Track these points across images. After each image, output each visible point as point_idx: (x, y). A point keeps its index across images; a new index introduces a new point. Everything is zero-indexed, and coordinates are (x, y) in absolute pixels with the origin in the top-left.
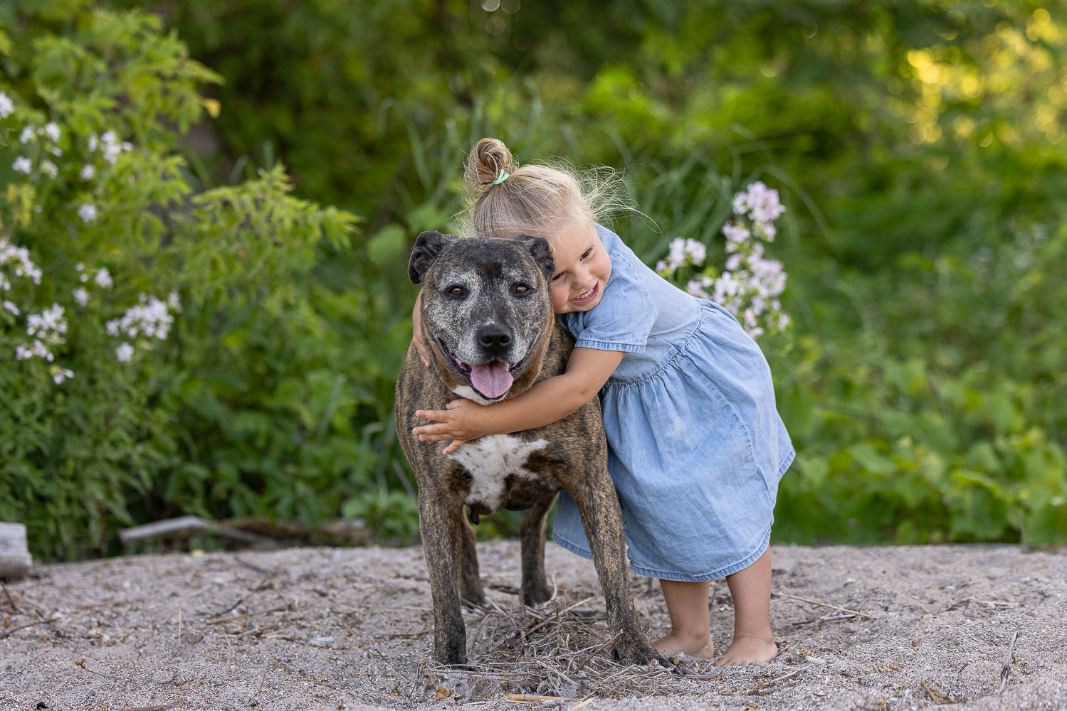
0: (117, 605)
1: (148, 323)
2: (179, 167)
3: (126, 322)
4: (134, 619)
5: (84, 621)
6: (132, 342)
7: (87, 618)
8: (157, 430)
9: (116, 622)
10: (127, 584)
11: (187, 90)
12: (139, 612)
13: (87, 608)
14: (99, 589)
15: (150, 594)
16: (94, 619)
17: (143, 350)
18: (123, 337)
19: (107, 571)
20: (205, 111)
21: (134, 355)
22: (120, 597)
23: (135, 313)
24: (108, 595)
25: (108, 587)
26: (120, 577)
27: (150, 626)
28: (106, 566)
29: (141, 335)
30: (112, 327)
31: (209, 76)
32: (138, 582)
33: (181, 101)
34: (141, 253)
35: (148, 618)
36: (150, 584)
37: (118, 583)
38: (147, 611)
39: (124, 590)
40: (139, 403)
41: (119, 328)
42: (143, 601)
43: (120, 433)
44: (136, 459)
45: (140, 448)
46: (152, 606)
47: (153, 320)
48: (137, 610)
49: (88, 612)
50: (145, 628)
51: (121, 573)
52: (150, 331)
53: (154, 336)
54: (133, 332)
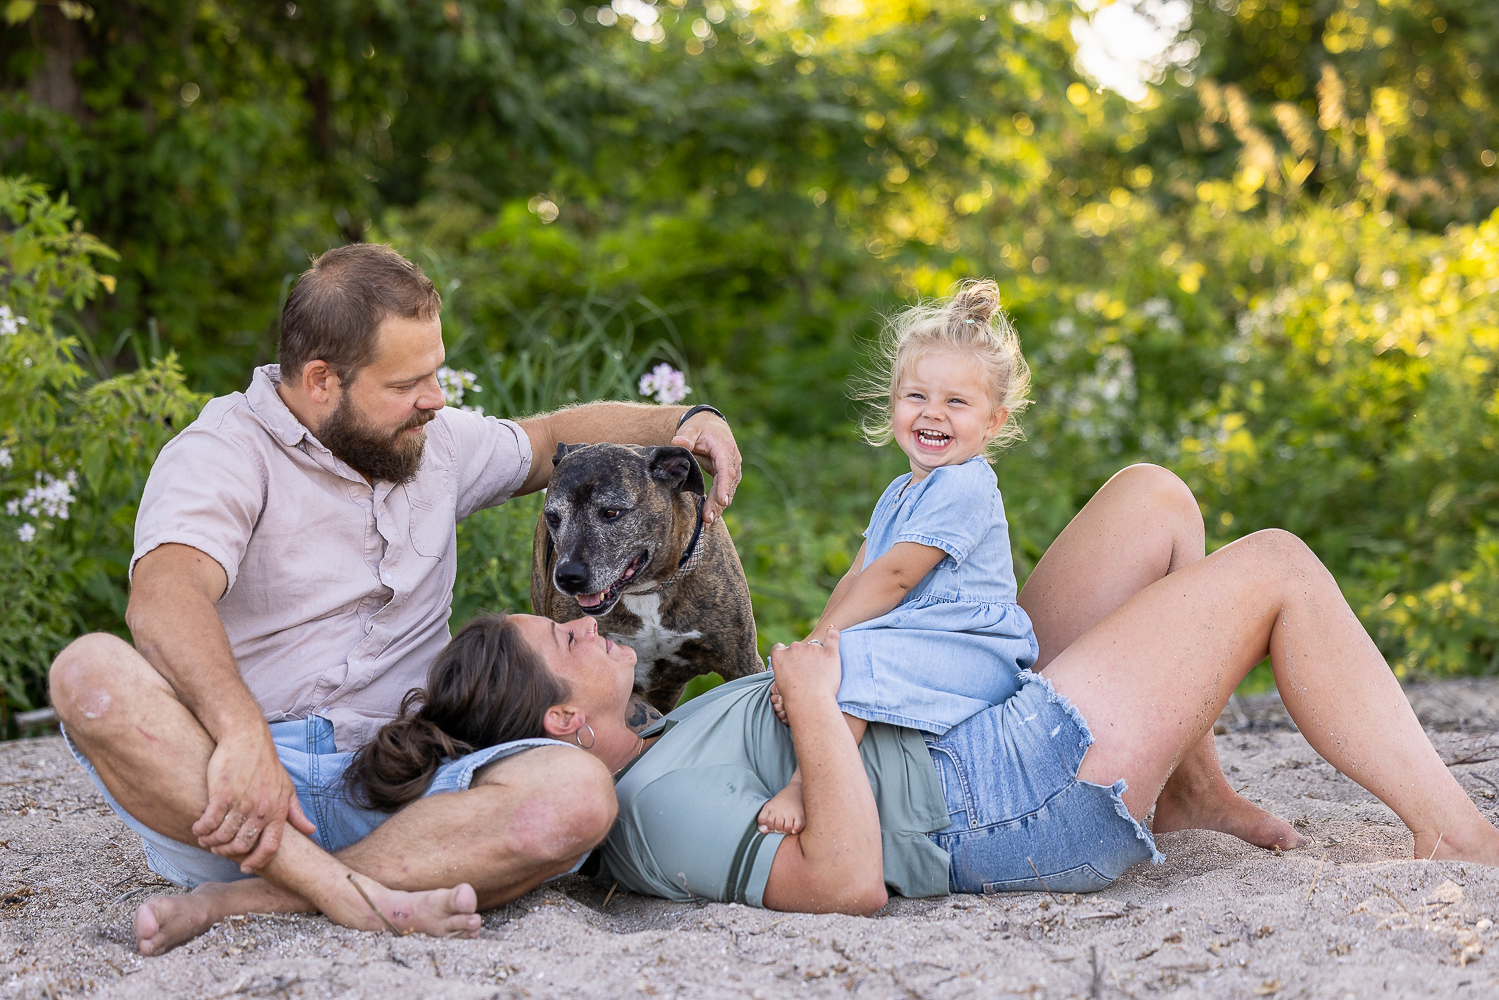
0: (37, 781)
1: (51, 503)
2: (71, 348)
3: (27, 502)
4: (58, 794)
5: (9, 795)
6: (33, 521)
7: (13, 793)
8: (55, 611)
9: (40, 796)
10: (42, 763)
11: (83, 265)
12: (62, 787)
13: (8, 784)
14: (15, 768)
15: (66, 771)
16: (19, 794)
17: (44, 529)
18: (24, 518)
19: (17, 752)
20: (101, 286)
21: (35, 535)
22: (39, 774)
23: (35, 493)
24: (26, 773)
25: (24, 766)
26: (33, 756)
27: (76, 799)
28: (14, 747)
29: (44, 515)
30: (12, 506)
31: (105, 250)
32: (53, 761)
33: (75, 276)
34: (37, 432)
35: (72, 792)
36: (65, 762)
37: (33, 762)
38: (70, 786)
39: (40, 768)
40: (40, 583)
41: (20, 508)
42: (62, 778)
43: (20, 613)
44: (34, 640)
45: (39, 630)
46: (73, 781)
47: (56, 500)
48: (59, 785)
49: (11, 787)
50: (71, 801)
51: (33, 752)
52: (52, 511)
53: (56, 516)
54: (35, 512)
